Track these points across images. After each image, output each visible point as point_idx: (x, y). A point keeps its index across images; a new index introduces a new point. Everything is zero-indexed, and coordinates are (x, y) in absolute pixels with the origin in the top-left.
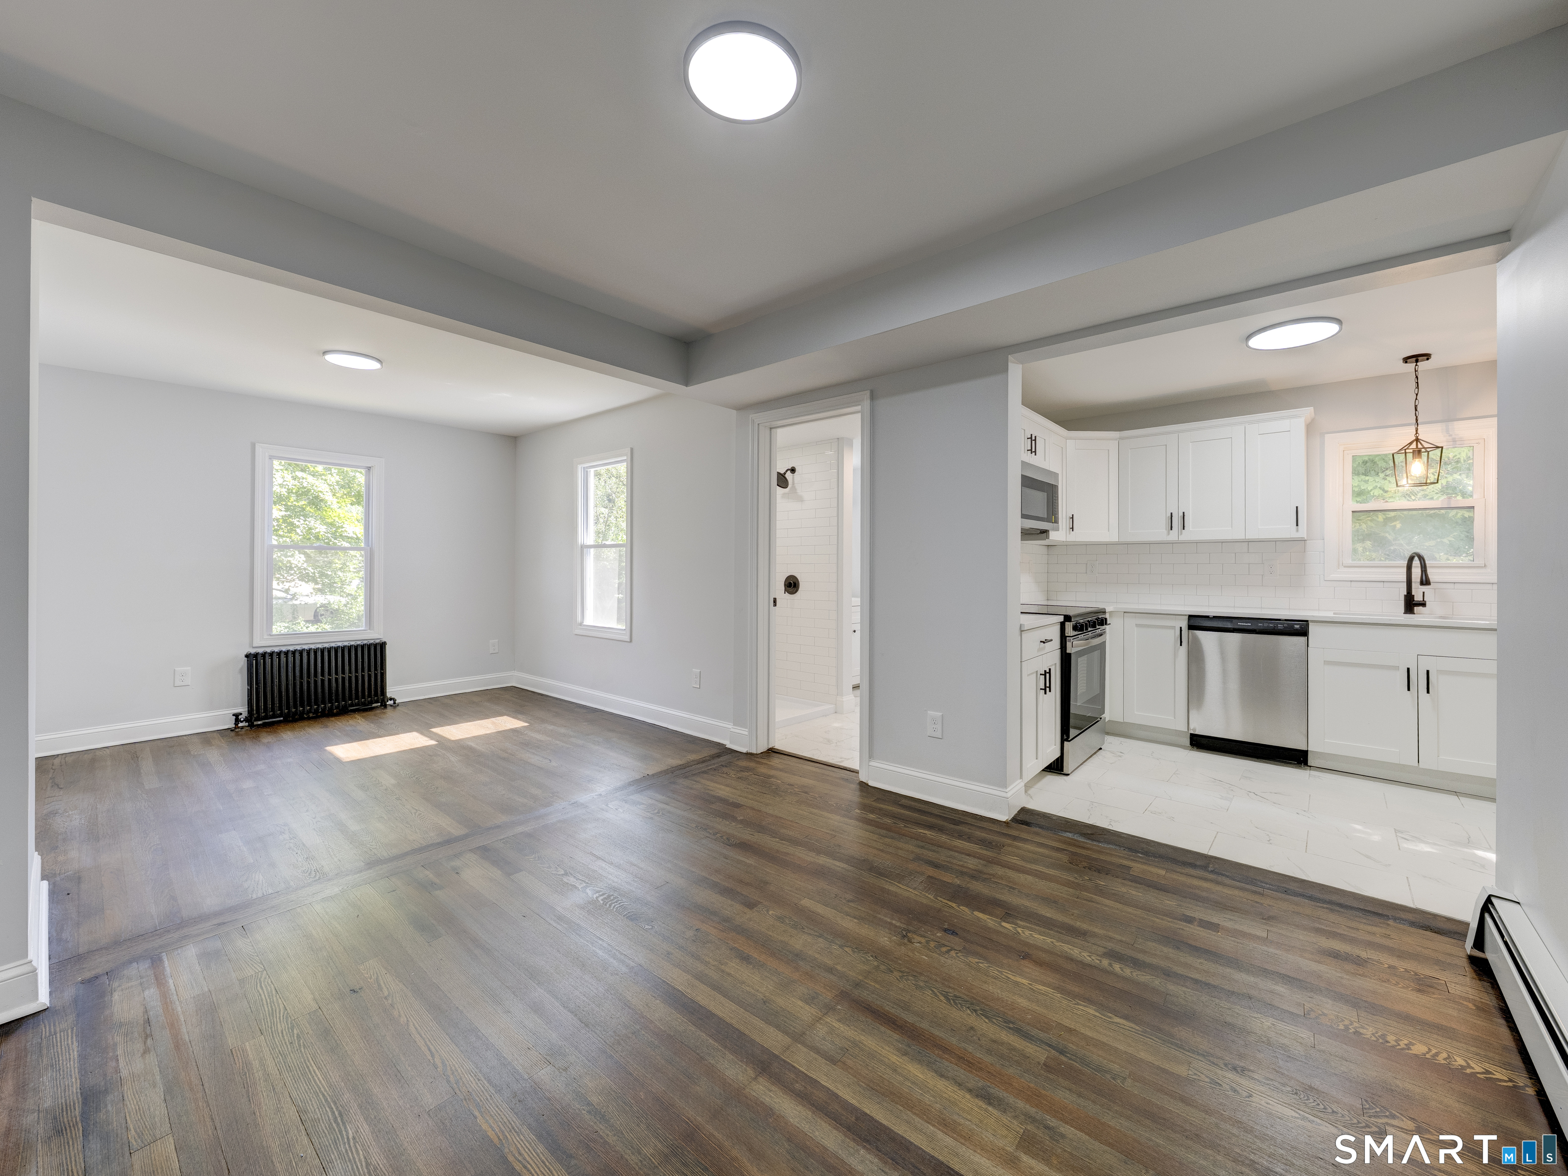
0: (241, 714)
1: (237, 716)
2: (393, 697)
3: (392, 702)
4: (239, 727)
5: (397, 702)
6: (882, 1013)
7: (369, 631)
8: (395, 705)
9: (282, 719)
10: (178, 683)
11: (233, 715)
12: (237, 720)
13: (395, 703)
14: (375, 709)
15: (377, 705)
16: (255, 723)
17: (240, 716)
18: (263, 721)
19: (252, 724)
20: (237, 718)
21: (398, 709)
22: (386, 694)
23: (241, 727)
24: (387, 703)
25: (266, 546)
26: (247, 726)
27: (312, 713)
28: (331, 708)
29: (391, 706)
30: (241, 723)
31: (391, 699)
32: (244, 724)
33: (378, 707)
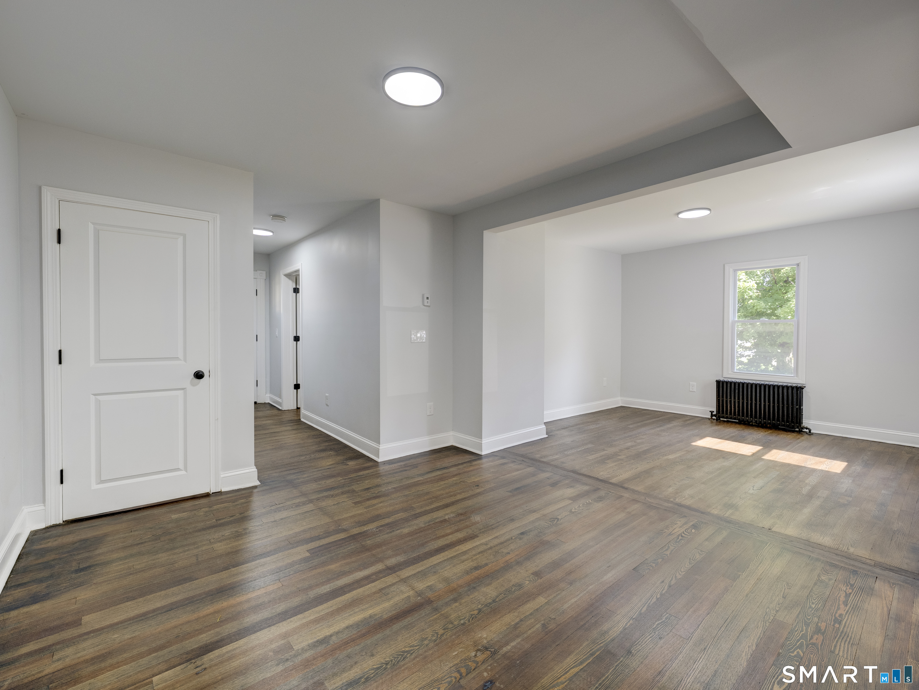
0: (714, 412)
1: (712, 412)
2: (809, 427)
3: (807, 431)
4: (712, 419)
5: (811, 431)
6: (406, 615)
7: (796, 378)
8: (810, 433)
9: (738, 421)
10: (691, 390)
11: (710, 412)
12: (712, 415)
13: (810, 432)
14: (794, 432)
15: (797, 429)
16: (721, 419)
17: (713, 413)
18: (725, 420)
19: (720, 419)
20: (712, 414)
21: (812, 437)
22: (802, 424)
23: (714, 419)
24: (803, 430)
25: (731, 321)
26: (717, 420)
27: (754, 423)
28: (765, 423)
29: (807, 433)
30: (714, 417)
31: (807, 428)
32: (715, 418)
33: (797, 431)
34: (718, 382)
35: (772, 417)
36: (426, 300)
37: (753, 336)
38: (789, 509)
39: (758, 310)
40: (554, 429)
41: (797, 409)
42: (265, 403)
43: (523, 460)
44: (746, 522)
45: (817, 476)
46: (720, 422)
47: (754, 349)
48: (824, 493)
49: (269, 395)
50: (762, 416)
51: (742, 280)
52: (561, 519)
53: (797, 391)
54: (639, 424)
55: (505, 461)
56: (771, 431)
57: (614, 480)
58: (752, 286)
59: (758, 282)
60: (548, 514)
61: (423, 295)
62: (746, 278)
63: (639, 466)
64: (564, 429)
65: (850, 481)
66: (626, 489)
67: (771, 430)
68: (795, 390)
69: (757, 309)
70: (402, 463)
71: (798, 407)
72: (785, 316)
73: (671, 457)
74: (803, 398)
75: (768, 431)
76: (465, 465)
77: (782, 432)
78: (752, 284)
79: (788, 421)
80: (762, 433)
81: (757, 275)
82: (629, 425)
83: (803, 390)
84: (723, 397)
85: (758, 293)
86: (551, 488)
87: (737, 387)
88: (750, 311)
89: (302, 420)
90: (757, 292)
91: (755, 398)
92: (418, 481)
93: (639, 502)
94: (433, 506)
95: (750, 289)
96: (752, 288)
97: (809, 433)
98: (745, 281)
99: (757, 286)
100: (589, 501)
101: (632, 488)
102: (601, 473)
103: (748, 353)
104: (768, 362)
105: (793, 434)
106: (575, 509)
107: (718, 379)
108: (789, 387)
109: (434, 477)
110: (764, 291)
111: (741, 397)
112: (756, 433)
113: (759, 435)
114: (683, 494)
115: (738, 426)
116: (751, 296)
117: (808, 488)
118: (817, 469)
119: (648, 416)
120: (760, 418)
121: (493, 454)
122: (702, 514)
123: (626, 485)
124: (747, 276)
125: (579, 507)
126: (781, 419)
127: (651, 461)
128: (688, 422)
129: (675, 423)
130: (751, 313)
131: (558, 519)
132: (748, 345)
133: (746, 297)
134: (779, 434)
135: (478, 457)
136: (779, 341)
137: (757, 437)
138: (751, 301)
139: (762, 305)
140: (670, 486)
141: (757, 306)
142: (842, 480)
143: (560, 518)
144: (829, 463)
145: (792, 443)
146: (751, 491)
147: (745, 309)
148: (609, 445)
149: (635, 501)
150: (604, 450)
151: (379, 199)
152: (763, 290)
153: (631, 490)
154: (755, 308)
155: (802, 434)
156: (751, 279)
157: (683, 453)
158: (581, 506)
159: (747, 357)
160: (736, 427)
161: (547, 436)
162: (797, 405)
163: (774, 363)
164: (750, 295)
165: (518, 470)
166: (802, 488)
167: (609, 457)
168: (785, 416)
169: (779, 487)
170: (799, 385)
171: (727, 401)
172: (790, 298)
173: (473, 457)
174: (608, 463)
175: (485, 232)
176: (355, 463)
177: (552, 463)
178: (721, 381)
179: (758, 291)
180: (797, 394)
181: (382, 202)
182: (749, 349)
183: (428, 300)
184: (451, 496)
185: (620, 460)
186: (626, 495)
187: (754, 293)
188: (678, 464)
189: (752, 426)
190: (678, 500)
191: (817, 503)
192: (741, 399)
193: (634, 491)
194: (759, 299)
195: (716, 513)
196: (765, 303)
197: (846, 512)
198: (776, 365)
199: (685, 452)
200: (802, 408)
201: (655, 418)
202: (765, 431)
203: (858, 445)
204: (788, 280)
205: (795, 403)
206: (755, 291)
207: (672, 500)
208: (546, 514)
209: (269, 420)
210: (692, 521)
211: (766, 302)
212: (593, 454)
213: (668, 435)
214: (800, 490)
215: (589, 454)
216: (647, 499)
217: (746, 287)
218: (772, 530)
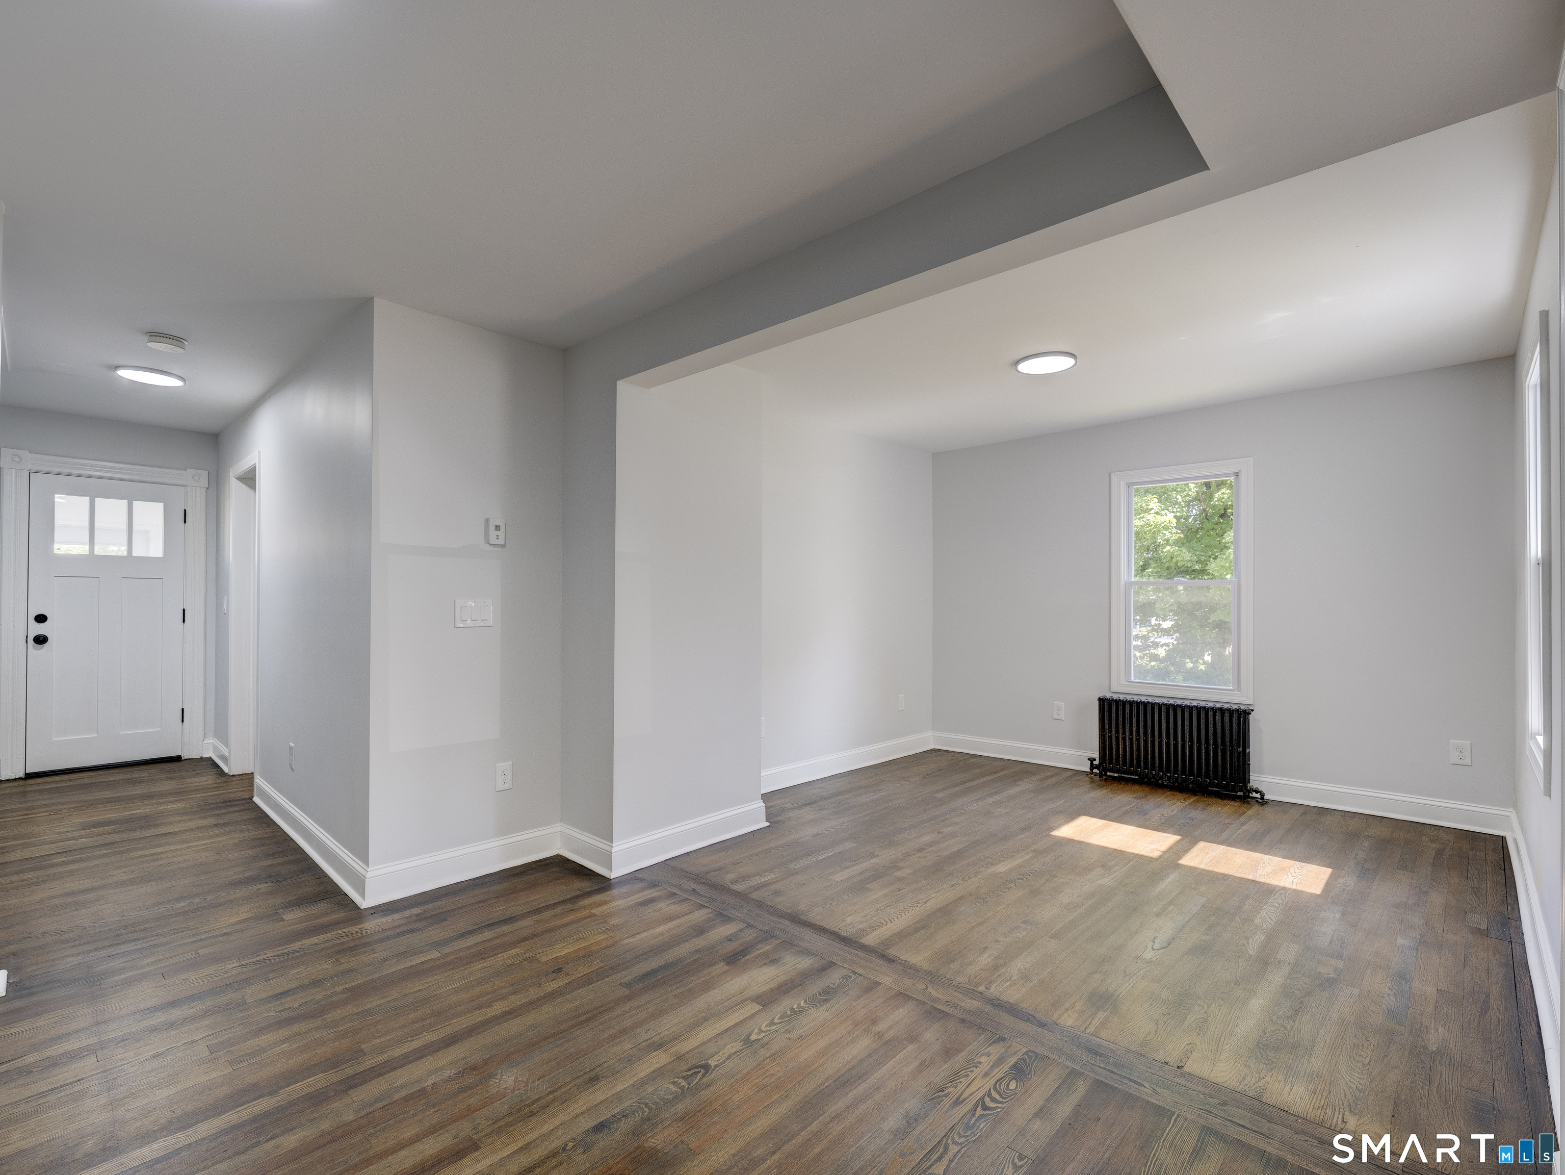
0: (1095, 760)
1: (1092, 760)
2: (1260, 789)
3: (1258, 796)
4: (1093, 773)
5: (1265, 797)
7: (1236, 692)
8: (1263, 801)
9: (1137, 777)
10: (1055, 716)
11: (1089, 759)
12: (1092, 767)
13: (1262, 798)
14: (1234, 798)
15: (1240, 794)
16: (1108, 774)
17: (1095, 763)
18: (1116, 775)
19: (1106, 775)
20: (1092, 764)
21: (1268, 809)
22: (1249, 782)
23: (1096, 775)
24: (1251, 795)
25: (1123, 582)
26: (1100, 775)
27: (1166, 781)
28: (1185, 781)
29: (1257, 801)
30: (1095, 771)
31: (1257, 792)
32: (1098, 772)
33: (1239, 797)
34: (1102, 701)
35: (1195, 770)
36: (493, 533)
37: (1171, 611)
38: (1222, 1002)
39: (1179, 564)
40: (788, 805)
41: (1239, 753)
42: (202, 758)
43: (694, 890)
44: (1131, 1048)
45: (1276, 905)
46: (1106, 780)
47: (1175, 632)
48: (1289, 952)
49: (212, 741)
50: (1180, 768)
51: (1152, 511)
52: (716, 1066)
53: (1239, 718)
54: (957, 789)
55: (653, 895)
56: (1195, 798)
57: (870, 940)
58: (1168, 522)
59: (1178, 514)
60: (688, 1052)
61: (487, 521)
62: (1159, 508)
63: (933, 895)
64: (808, 804)
65: (1338, 916)
66: (890, 960)
67: (1195, 795)
68: (1235, 715)
69: (1177, 561)
70: (416, 911)
71: (1240, 749)
72: (1221, 575)
73: (1001, 868)
74: (1249, 731)
75: (1189, 799)
76: (559, 910)
77: (1214, 800)
78: (1169, 518)
79: (1224, 778)
80: (1178, 804)
81: (1177, 503)
82: (938, 791)
83: (1250, 716)
84: (1110, 731)
85: (1178, 535)
86: (726, 968)
87: (1134, 712)
88: (1166, 566)
89: (256, 799)
90: (1177, 533)
91: (1166, 732)
92: (422, 963)
93: (910, 998)
94: (416, 1044)
95: (1166, 528)
96: (1168, 525)
97: (1261, 801)
98: (1157, 513)
99: (1176, 521)
100: (799, 1005)
101: (903, 958)
102: (849, 919)
103: (1164, 640)
104: (1196, 657)
105: (1233, 803)
106: (761, 1031)
107: (1101, 695)
108: (1224, 710)
109: (469, 948)
110: (1189, 530)
111: (1142, 731)
112: (1168, 803)
113: (1173, 807)
114: (1009, 970)
115: (1137, 787)
116: (1168, 540)
117: (1260, 937)
118: (1275, 887)
119: (977, 771)
120: (1176, 771)
121: (634, 877)
122: (1040, 1029)
123: (893, 952)
124: (1160, 505)
125: (772, 1023)
126: (1211, 773)
127: (961, 882)
128: (1049, 782)
129: (1025, 785)
130: (1168, 568)
131: (706, 1067)
132: (1167, 624)
133: (1159, 541)
134: (1208, 805)
135: (601, 883)
136: (1214, 617)
137: (1169, 811)
138: (1168, 548)
139: (1185, 556)
140: (986, 948)
141: (1177, 556)
142: (1323, 914)
143: (713, 1065)
144: (1297, 871)
145: (1231, 824)
146: (1149, 954)
147: (1158, 561)
148: (886, 843)
149: (902, 996)
150: (872, 855)
151: (372, 298)
152: (1187, 529)
153: (900, 964)
154: (1174, 560)
155: (1249, 803)
156: (1168, 510)
157: (1027, 857)
158: (776, 1021)
159: (1164, 647)
160: (1134, 791)
161: (768, 824)
162: (1239, 747)
163: (1208, 658)
164: (1166, 537)
165: (671, 918)
166: (1247, 938)
167: (877, 875)
168: (1218, 768)
169: (1204, 938)
170: (1243, 707)
171: (1117, 738)
172: (1228, 543)
173: (586, 885)
174: (871, 890)
175: (623, 387)
176: (302, 915)
177: (754, 895)
178: (1106, 699)
179: (1179, 531)
180: (1239, 723)
181: (380, 305)
182: (1167, 632)
183: (498, 533)
184: (479, 1008)
185: (900, 879)
186: (888, 979)
187: (1174, 535)
188: (1013, 885)
189: (1162, 787)
190: (994, 991)
191: (1276, 978)
192: (1142, 734)
193: (909, 969)
194: (1180, 544)
195: (1070, 1022)
196: (1189, 552)
197: (1333, 1003)
198: (1210, 661)
199: (1032, 855)
200: (1249, 752)
201: (989, 775)
202: (1185, 799)
203: (1346, 826)
204: (1225, 512)
205: (1235, 742)
206: (1174, 531)
207: (982, 988)
208: (683, 1055)
209: (179, 801)
210: (1015, 1054)
211: (1191, 549)
212: (847, 868)
213: (1006, 813)
214: (1244, 945)
215: (838, 868)
216: (930, 989)
217: (1159, 523)
218: (1185, 1069)
